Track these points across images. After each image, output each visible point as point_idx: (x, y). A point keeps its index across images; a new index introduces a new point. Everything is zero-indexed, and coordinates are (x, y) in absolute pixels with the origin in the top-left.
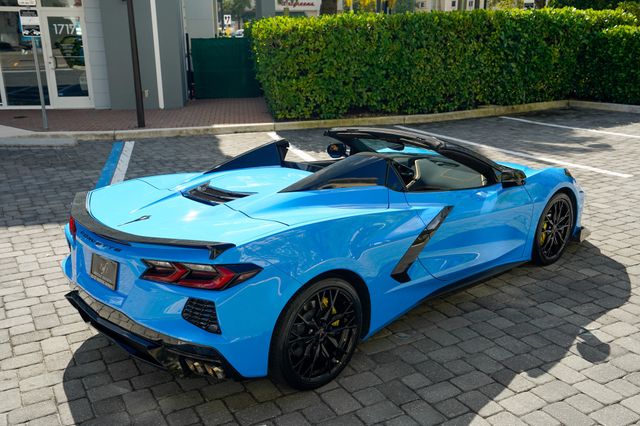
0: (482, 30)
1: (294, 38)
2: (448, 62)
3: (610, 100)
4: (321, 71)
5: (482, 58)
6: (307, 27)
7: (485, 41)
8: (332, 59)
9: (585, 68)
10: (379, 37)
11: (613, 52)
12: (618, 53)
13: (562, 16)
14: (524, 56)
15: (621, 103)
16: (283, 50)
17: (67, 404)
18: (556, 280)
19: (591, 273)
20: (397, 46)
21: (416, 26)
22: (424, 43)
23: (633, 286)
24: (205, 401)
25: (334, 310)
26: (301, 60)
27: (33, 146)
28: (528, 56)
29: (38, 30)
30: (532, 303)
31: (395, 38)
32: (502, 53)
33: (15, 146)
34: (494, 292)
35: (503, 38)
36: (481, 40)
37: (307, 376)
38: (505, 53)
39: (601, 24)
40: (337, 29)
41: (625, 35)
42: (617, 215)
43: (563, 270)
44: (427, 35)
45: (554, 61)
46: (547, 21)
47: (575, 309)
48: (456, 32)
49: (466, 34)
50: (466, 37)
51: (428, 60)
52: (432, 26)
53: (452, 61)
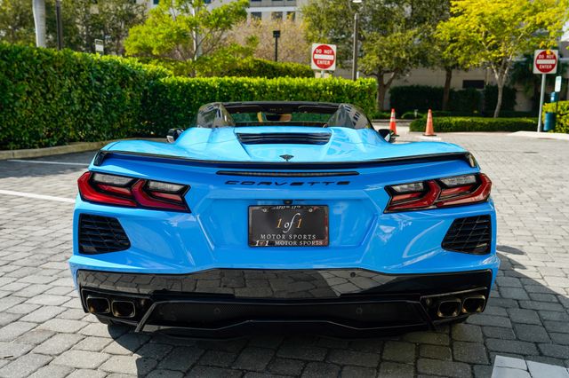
2: (47, 97)
7: (76, 79)
9: (148, 110)
11: (171, 97)
12: (175, 98)
28: (109, 97)
32: (91, 93)
39: (158, 75)
44: (28, 68)
45: (127, 103)
46: (120, 67)
48: (55, 67)
49: (62, 71)
50: (62, 73)
51: (29, 93)
52: (32, 59)
53: (51, 96)
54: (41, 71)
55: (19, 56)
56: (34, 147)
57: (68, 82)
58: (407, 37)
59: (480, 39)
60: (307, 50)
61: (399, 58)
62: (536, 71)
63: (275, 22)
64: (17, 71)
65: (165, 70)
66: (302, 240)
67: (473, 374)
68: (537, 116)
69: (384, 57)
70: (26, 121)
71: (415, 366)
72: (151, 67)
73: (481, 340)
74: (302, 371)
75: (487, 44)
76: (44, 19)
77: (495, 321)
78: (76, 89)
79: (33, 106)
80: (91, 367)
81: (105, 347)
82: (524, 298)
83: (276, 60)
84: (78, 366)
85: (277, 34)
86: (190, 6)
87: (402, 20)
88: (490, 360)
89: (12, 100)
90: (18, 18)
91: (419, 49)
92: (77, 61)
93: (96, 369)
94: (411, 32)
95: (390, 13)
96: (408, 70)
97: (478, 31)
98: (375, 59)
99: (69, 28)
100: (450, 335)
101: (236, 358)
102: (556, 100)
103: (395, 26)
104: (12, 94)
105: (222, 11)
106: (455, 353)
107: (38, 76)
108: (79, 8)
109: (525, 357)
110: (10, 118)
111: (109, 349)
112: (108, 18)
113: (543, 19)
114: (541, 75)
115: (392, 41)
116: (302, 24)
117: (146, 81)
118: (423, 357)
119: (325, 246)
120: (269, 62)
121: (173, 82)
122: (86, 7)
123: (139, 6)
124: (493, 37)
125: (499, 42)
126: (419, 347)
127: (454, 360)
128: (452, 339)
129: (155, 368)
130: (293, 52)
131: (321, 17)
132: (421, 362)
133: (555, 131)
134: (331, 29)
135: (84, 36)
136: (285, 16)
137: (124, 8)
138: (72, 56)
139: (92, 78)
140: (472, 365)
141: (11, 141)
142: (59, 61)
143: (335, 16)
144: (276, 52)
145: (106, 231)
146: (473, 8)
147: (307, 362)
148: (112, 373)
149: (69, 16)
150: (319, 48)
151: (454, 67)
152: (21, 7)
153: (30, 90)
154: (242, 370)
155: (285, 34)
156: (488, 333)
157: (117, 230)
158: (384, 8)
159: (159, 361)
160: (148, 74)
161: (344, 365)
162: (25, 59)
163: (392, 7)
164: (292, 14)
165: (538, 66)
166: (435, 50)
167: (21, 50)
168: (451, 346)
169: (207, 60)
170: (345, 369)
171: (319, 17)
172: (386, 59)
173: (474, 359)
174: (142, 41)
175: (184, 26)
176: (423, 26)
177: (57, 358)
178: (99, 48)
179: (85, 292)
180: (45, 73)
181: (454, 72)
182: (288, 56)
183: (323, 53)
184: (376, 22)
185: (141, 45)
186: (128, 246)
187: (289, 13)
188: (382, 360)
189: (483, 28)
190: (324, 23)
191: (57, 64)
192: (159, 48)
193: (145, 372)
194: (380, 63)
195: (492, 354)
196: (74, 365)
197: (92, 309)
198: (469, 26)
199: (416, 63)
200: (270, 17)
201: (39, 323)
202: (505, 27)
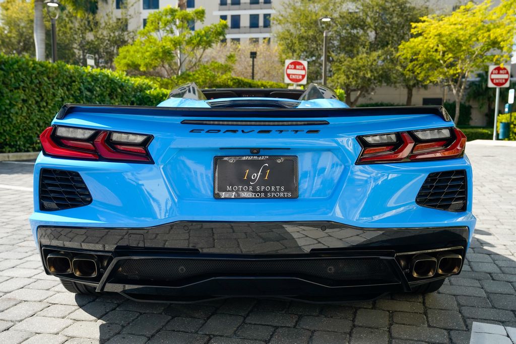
2: (41, 105)
7: (68, 90)
36: (66, 88)
44: (24, 77)
46: (109, 80)
48: (49, 78)
49: (55, 81)
50: (56, 83)
51: (24, 101)
52: (27, 69)
53: (45, 104)
54: (36, 81)
55: (16, 66)
56: (28, 151)
57: (60, 92)
58: (371, 58)
59: (439, 57)
60: (281, 71)
61: (365, 77)
62: (491, 85)
63: (252, 46)
64: (13, 79)
65: (151, 83)
66: (270, 191)
67: (450, 339)
68: (493, 127)
69: (351, 77)
70: (21, 127)
71: (389, 331)
72: (138, 81)
73: (457, 308)
74: (272, 336)
75: (445, 62)
76: (44, 42)
77: (469, 291)
78: (68, 98)
79: (27, 113)
80: (52, 331)
81: (69, 314)
82: (496, 271)
83: (253, 78)
84: (39, 332)
85: (253, 55)
86: (174, 27)
87: (367, 44)
88: (467, 326)
89: (8, 107)
90: (21, 44)
91: (382, 69)
92: (69, 73)
93: (57, 334)
94: (375, 54)
95: (356, 38)
96: (373, 89)
97: (436, 51)
98: (342, 79)
99: (67, 52)
100: (424, 303)
101: (203, 325)
102: (510, 111)
103: (360, 48)
104: (8, 102)
105: (203, 32)
106: (430, 319)
107: (33, 86)
108: (76, 34)
109: (503, 323)
110: (6, 123)
111: (73, 316)
112: (102, 43)
113: (496, 35)
114: (496, 88)
115: (358, 62)
116: (276, 48)
117: (133, 93)
118: (396, 323)
119: (295, 197)
120: (246, 80)
121: (158, 94)
122: (82, 33)
123: (130, 33)
124: (450, 55)
125: (455, 61)
126: (392, 314)
127: (429, 326)
128: (426, 307)
129: (119, 333)
130: (268, 73)
131: (294, 41)
132: (395, 329)
133: (509, 139)
134: (303, 52)
135: (80, 59)
136: (261, 41)
137: (117, 34)
138: (65, 68)
139: (83, 89)
140: (449, 330)
141: (6, 145)
142: (53, 73)
143: (306, 40)
144: (253, 73)
145: (67, 186)
146: (432, 29)
147: (277, 327)
148: (73, 337)
149: (67, 41)
150: (291, 64)
151: (414, 85)
152: (25, 34)
153: (25, 98)
154: (209, 335)
155: (261, 56)
156: (462, 301)
157: (79, 185)
158: (350, 33)
159: (123, 327)
160: (135, 87)
161: (315, 331)
162: (20, 69)
163: (358, 33)
164: (267, 39)
165: (492, 80)
166: (397, 70)
167: (17, 62)
168: (425, 313)
169: (189, 75)
170: (316, 334)
171: (292, 41)
172: (353, 78)
173: (450, 326)
174: (131, 59)
175: (169, 45)
176: (386, 49)
177: (18, 324)
178: (90, 62)
179: (46, 251)
180: (40, 83)
181: (414, 91)
182: (264, 76)
183: (295, 68)
184: (343, 46)
185: (129, 62)
186: (90, 202)
187: (265, 38)
188: (354, 326)
189: (441, 48)
190: (296, 47)
191: (51, 75)
192: (146, 65)
193: (107, 337)
194: (347, 81)
195: (468, 321)
196: (35, 330)
197: (53, 269)
198: (428, 46)
199: (380, 81)
200: (248, 42)
201: (6, 293)
202: (461, 46)
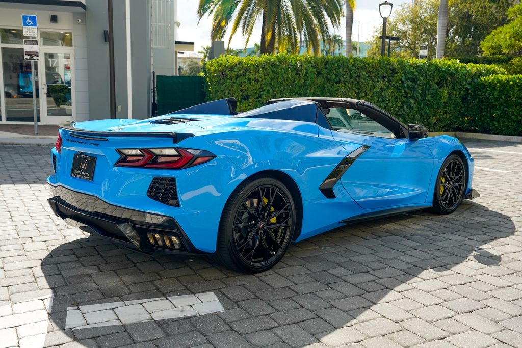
0: (387, 72)
1: (239, 70)
3: (488, 132)
4: (260, 97)
5: (387, 94)
6: (250, 62)
7: (389, 81)
8: (268, 88)
9: (468, 107)
10: (307, 73)
11: (490, 94)
12: (493, 95)
13: (449, 66)
14: (421, 95)
15: (498, 134)
16: (231, 78)
17: (44, 277)
18: (452, 222)
19: (482, 219)
20: (320, 80)
21: (336, 65)
22: (342, 79)
23: (516, 227)
24: (161, 279)
25: (273, 209)
26: (243, 87)
27: (25, 144)
28: (423, 95)
29: (37, 56)
30: (435, 234)
31: (319, 74)
32: (403, 91)
33: (10, 144)
34: (402, 227)
35: (403, 79)
36: (386, 80)
37: (249, 259)
38: (405, 92)
39: (479, 74)
40: (273, 65)
41: (498, 81)
42: (500, 191)
43: (457, 217)
44: (343, 73)
45: (444, 100)
46: (437, 68)
47: (471, 238)
49: (374, 74)
50: (375, 77)
52: (348, 66)
57: (381, 84)
72: (476, 67)
78: (389, 88)
92: (392, 65)
107: (352, 79)
117: (469, 80)
121: (493, 80)
142: (372, 67)
191: (370, 69)
